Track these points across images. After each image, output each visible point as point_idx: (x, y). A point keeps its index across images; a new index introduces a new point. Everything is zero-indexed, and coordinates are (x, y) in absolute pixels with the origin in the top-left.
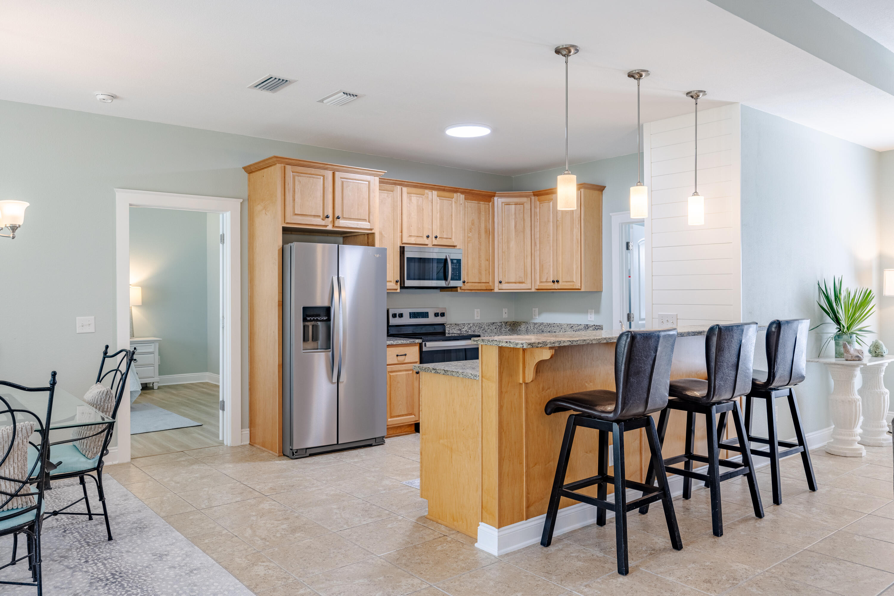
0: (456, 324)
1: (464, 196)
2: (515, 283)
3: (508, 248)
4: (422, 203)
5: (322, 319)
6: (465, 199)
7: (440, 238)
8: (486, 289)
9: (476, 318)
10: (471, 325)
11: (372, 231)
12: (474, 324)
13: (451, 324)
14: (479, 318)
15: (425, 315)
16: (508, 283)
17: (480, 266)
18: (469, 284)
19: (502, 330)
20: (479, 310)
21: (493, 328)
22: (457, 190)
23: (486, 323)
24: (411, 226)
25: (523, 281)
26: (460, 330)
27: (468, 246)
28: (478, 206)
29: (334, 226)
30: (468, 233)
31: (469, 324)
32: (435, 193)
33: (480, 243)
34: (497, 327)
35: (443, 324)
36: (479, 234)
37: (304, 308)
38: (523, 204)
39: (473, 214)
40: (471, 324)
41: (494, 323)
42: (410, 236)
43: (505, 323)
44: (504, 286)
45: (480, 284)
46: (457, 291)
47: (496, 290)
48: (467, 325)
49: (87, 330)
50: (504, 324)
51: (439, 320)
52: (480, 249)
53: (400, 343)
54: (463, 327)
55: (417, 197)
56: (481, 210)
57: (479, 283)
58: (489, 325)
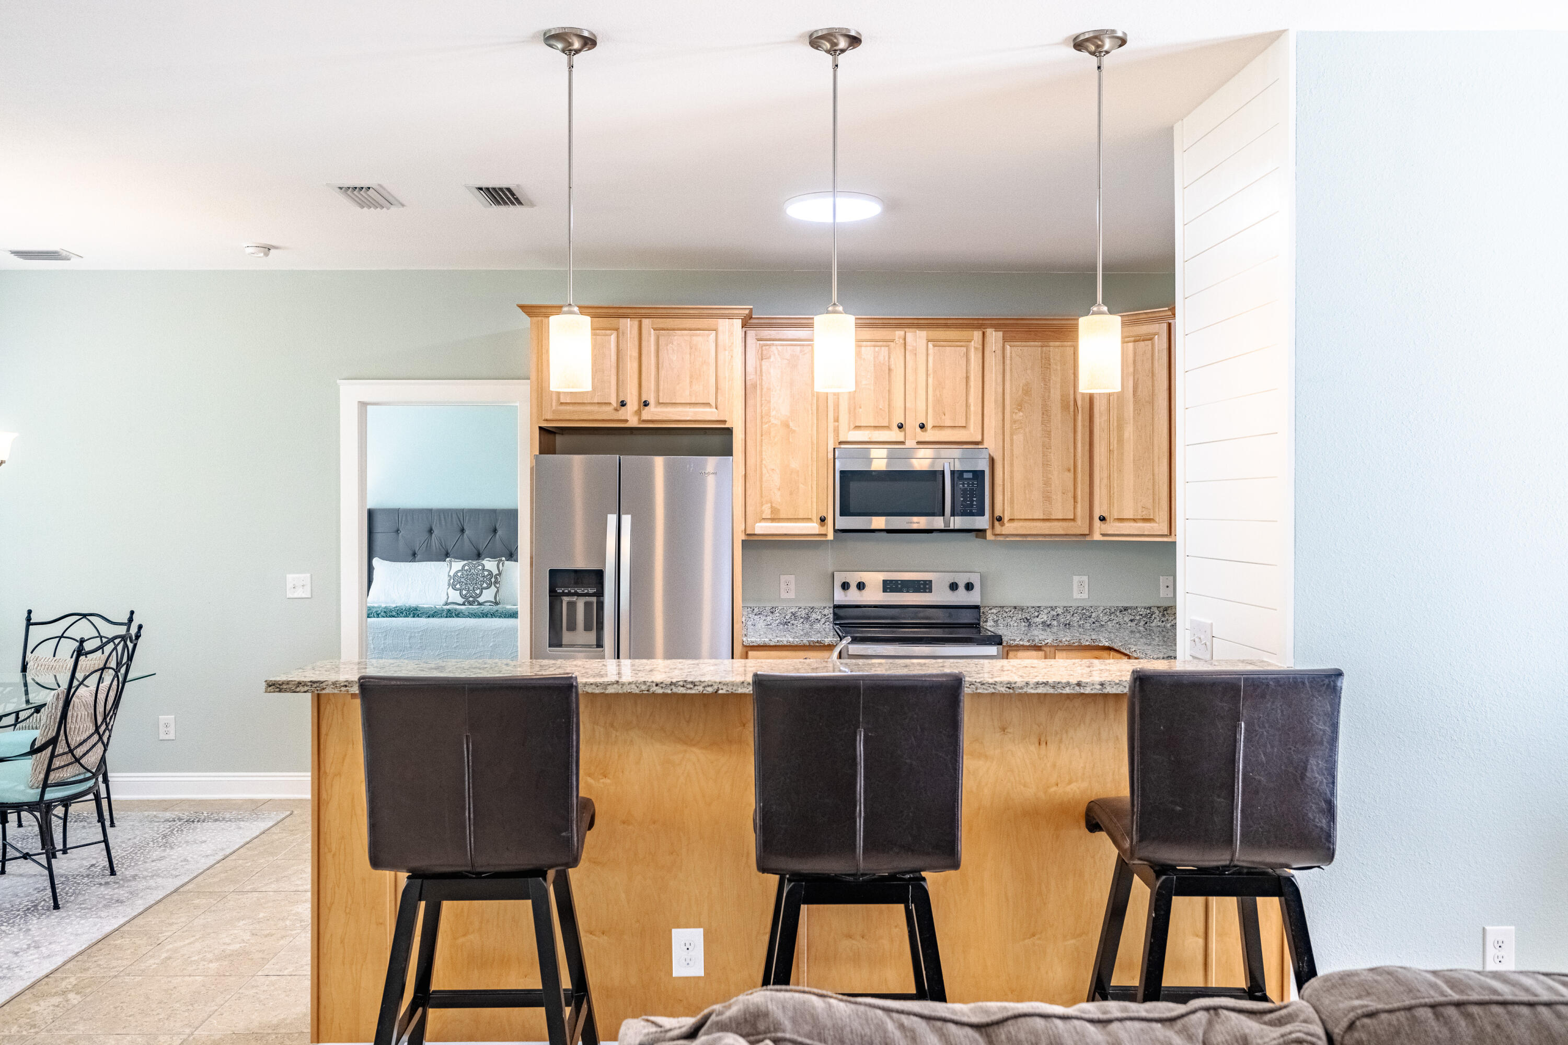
0: (1015, 608)
1: (1000, 334)
2: (1134, 520)
3: (1120, 441)
4: (887, 359)
5: (586, 591)
6: (1005, 340)
7: (934, 427)
8: (1066, 535)
9: (1076, 595)
10: (1060, 611)
11: (725, 424)
12: (1066, 609)
13: (1003, 607)
14: (1085, 596)
15: (924, 586)
16: (1121, 520)
17: (1047, 483)
18: (1015, 524)
19: (1153, 624)
20: (1085, 578)
21: (1126, 619)
22: (981, 322)
23: (1102, 608)
24: (861, 408)
25: (1152, 517)
26: (1028, 620)
27: (1012, 440)
28: (1042, 352)
29: (639, 419)
30: (1012, 413)
31: (1053, 609)
32: (922, 335)
33: (1048, 433)
34: (1138, 618)
35: (977, 607)
36: (1046, 412)
37: (553, 573)
38: (1151, 339)
39: (1029, 372)
40: (1058, 609)
41: (1126, 609)
42: (856, 426)
43: (1161, 609)
44: (1112, 527)
45: (1048, 524)
46: (985, 537)
47: (1097, 537)
48: (1046, 611)
49: (299, 593)
50: (1157, 612)
51: (961, 597)
52: (1046, 447)
53: (785, 643)
54: (1036, 614)
55: (875, 346)
56: (1052, 361)
57: (1044, 520)
58: (1111, 612)
